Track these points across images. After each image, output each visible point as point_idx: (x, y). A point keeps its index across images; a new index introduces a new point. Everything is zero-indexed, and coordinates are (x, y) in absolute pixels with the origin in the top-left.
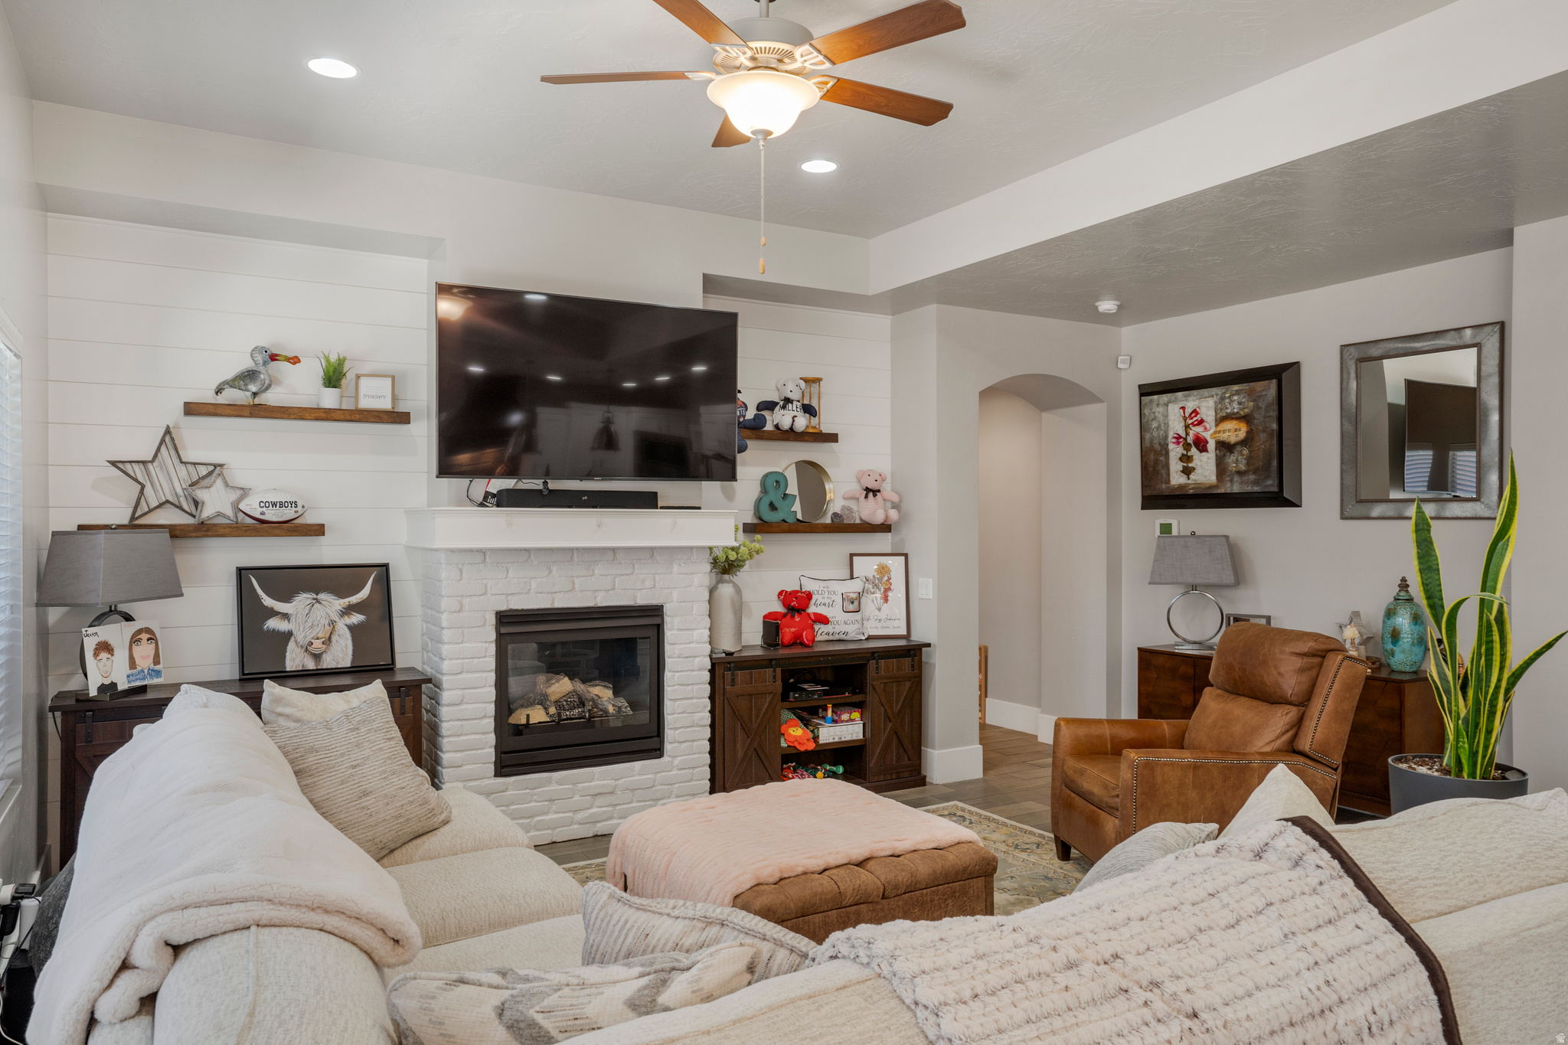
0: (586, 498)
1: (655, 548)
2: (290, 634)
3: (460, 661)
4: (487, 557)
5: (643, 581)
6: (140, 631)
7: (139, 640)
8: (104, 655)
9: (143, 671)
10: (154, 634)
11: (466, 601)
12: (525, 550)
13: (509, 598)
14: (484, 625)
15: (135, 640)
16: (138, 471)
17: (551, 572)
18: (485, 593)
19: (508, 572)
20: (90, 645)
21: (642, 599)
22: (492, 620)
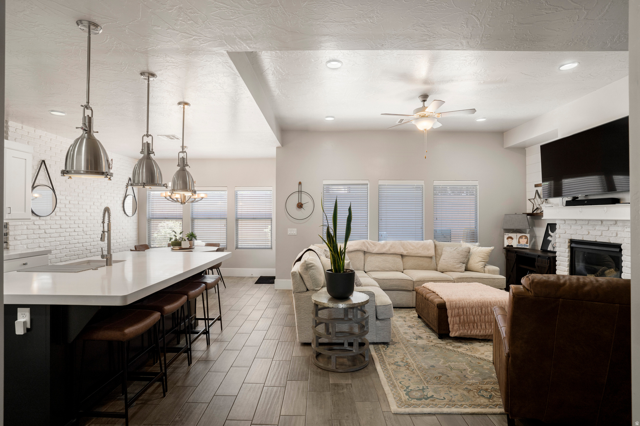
0: (586, 202)
1: (617, 220)
2: (551, 241)
3: (559, 253)
4: (566, 222)
5: (612, 233)
6: (523, 236)
7: (522, 238)
8: (510, 239)
9: (522, 244)
10: (527, 237)
11: (561, 235)
12: (575, 220)
13: (572, 235)
14: (565, 243)
15: (521, 237)
16: (532, 201)
17: (582, 228)
18: (565, 233)
19: (571, 227)
20: (506, 237)
21: (613, 241)
22: (567, 241)
